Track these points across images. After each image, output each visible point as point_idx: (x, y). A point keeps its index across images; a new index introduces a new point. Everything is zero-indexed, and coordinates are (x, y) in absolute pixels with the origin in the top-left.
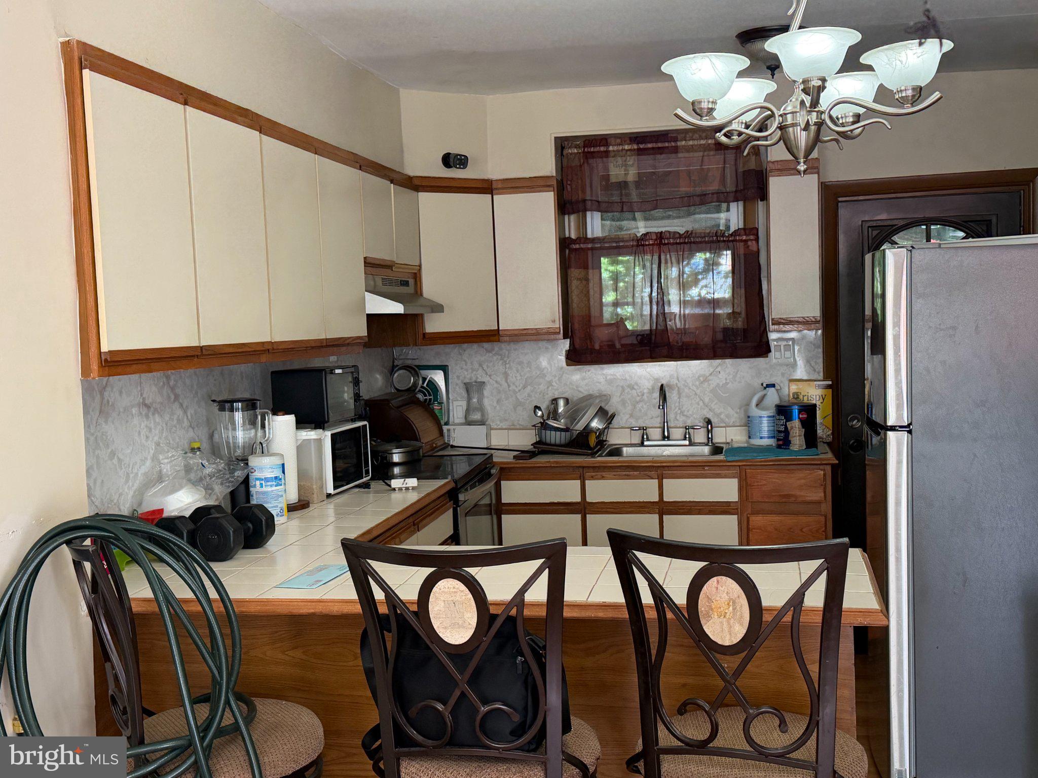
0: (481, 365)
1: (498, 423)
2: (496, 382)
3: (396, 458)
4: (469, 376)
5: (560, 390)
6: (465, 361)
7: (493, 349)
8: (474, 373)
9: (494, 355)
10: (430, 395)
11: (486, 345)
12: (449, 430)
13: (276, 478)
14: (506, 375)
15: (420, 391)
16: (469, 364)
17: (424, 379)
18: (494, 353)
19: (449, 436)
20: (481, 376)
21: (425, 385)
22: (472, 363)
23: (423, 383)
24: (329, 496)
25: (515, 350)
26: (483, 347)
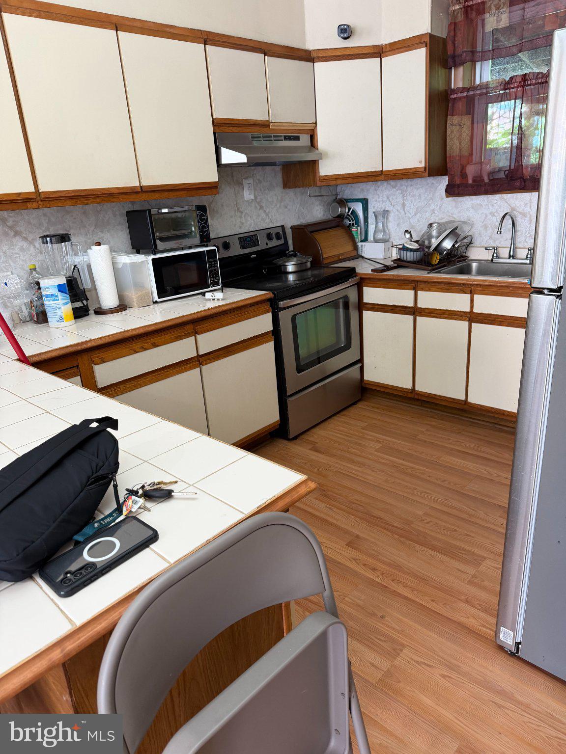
0: (388, 198)
1: (398, 240)
2: (397, 210)
3: (291, 268)
4: (380, 207)
5: (440, 216)
6: (379, 195)
7: (396, 186)
8: (384, 203)
9: (397, 190)
10: (353, 221)
11: (392, 183)
12: (362, 246)
13: (52, 295)
14: (403, 205)
15: (346, 218)
16: (381, 197)
17: (349, 209)
18: (397, 188)
19: (362, 250)
20: (388, 207)
21: (350, 213)
22: (383, 197)
23: (348, 212)
24: (156, 302)
25: (411, 185)
26: (390, 184)
